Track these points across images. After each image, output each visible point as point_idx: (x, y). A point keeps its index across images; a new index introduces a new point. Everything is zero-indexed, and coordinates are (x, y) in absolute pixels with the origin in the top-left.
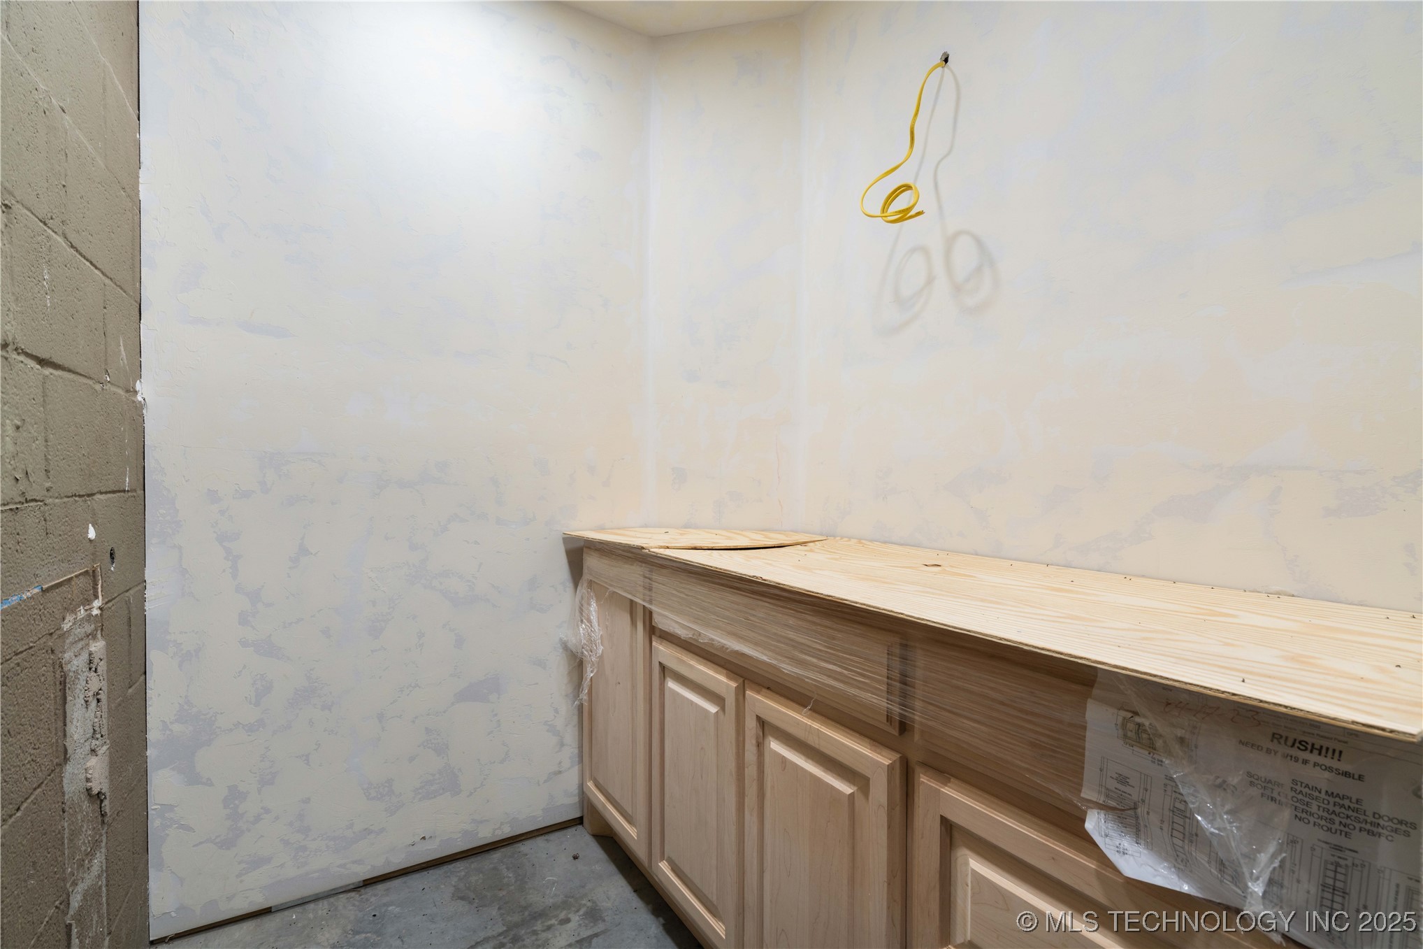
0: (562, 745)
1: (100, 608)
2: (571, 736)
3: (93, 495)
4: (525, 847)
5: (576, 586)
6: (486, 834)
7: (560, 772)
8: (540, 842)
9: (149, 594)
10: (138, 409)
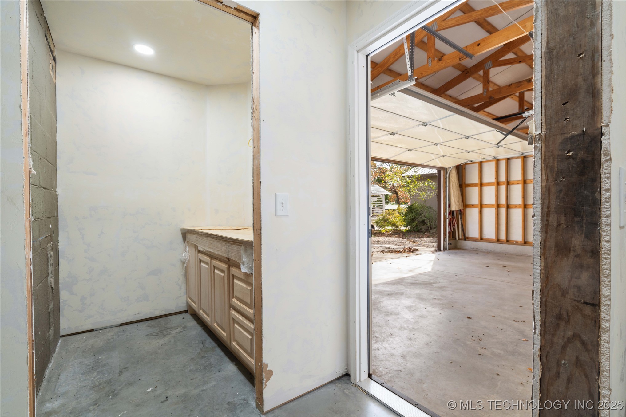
0: (181, 289)
1: (52, 244)
2: (184, 287)
3: (50, 217)
4: (170, 317)
5: (184, 243)
6: (157, 313)
7: (180, 297)
8: (174, 316)
9: (60, 244)
10: (57, 195)
